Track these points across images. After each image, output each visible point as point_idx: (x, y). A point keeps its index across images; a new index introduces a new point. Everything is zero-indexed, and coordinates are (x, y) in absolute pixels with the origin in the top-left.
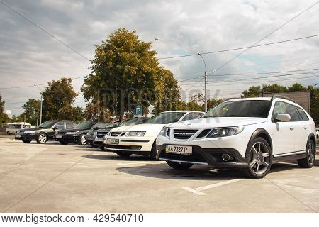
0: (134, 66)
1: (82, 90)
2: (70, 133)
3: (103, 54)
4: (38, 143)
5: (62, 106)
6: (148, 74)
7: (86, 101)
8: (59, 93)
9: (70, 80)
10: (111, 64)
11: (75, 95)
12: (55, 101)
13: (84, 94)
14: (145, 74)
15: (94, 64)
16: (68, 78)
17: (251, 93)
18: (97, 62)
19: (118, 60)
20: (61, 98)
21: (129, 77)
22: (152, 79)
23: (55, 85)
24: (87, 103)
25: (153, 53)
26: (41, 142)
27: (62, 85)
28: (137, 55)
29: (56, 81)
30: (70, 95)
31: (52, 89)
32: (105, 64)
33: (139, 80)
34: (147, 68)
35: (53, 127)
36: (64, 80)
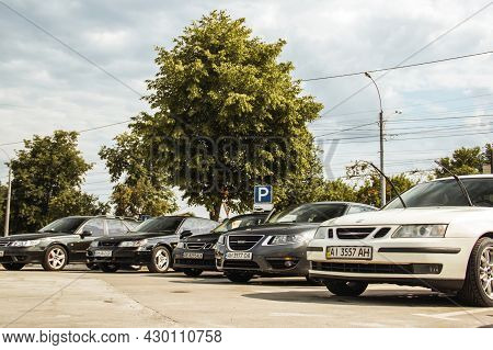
0: (249, 94)
1: (103, 157)
2: (131, 244)
3: (180, 67)
4: (47, 268)
5: (56, 192)
6: (280, 113)
7: (112, 181)
8: (50, 163)
9: (74, 135)
10: (195, 92)
11: (84, 167)
12: (39, 181)
13: (109, 165)
14: (272, 112)
15: (154, 91)
16: (68, 130)
17: (459, 164)
18: (163, 87)
19: (212, 81)
20: (53, 175)
21: (236, 119)
22: (288, 122)
23: (39, 147)
24: (115, 184)
25: (285, 68)
26: (54, 266)
27: (55, 145)
28: (254, 70)
29: (42, 138)
30: (72, 167)
31: (34, 154)
32: (183, 89)
33: (259, 127)
34: (276, 98)
35: (80, 231)
36: (60, 136)
